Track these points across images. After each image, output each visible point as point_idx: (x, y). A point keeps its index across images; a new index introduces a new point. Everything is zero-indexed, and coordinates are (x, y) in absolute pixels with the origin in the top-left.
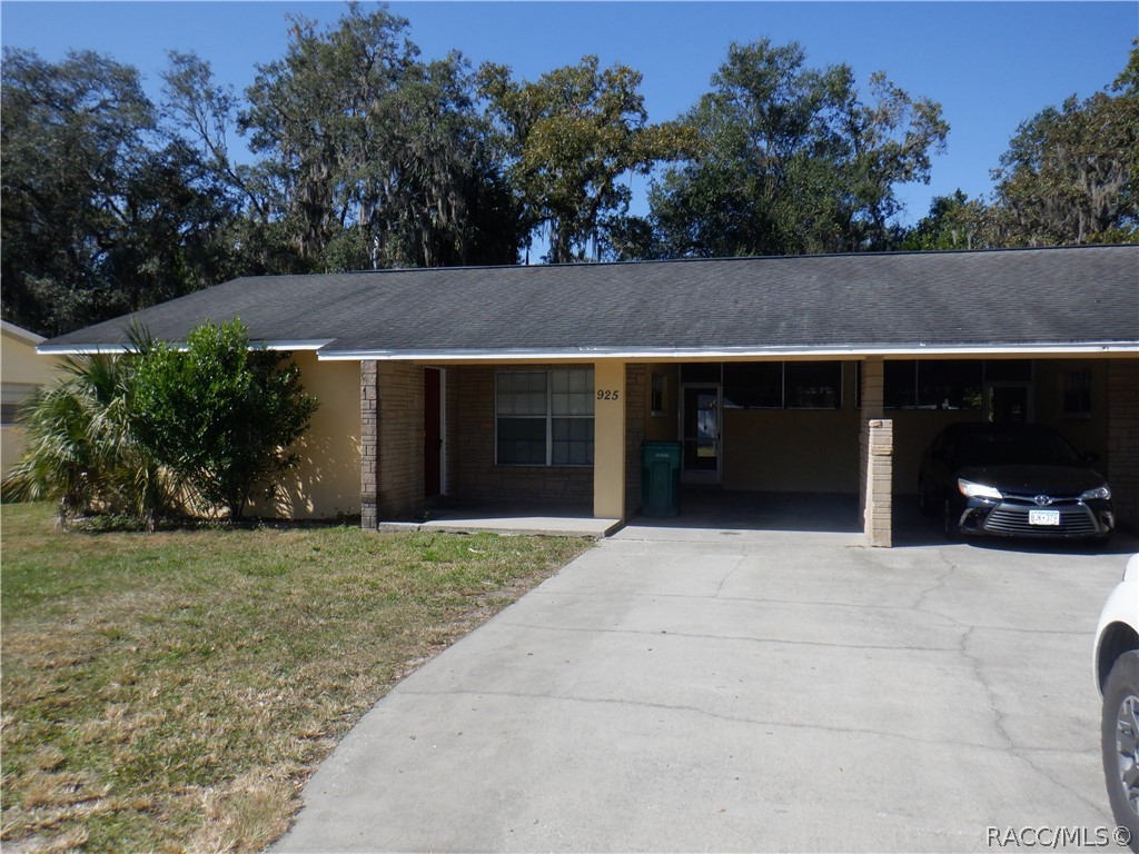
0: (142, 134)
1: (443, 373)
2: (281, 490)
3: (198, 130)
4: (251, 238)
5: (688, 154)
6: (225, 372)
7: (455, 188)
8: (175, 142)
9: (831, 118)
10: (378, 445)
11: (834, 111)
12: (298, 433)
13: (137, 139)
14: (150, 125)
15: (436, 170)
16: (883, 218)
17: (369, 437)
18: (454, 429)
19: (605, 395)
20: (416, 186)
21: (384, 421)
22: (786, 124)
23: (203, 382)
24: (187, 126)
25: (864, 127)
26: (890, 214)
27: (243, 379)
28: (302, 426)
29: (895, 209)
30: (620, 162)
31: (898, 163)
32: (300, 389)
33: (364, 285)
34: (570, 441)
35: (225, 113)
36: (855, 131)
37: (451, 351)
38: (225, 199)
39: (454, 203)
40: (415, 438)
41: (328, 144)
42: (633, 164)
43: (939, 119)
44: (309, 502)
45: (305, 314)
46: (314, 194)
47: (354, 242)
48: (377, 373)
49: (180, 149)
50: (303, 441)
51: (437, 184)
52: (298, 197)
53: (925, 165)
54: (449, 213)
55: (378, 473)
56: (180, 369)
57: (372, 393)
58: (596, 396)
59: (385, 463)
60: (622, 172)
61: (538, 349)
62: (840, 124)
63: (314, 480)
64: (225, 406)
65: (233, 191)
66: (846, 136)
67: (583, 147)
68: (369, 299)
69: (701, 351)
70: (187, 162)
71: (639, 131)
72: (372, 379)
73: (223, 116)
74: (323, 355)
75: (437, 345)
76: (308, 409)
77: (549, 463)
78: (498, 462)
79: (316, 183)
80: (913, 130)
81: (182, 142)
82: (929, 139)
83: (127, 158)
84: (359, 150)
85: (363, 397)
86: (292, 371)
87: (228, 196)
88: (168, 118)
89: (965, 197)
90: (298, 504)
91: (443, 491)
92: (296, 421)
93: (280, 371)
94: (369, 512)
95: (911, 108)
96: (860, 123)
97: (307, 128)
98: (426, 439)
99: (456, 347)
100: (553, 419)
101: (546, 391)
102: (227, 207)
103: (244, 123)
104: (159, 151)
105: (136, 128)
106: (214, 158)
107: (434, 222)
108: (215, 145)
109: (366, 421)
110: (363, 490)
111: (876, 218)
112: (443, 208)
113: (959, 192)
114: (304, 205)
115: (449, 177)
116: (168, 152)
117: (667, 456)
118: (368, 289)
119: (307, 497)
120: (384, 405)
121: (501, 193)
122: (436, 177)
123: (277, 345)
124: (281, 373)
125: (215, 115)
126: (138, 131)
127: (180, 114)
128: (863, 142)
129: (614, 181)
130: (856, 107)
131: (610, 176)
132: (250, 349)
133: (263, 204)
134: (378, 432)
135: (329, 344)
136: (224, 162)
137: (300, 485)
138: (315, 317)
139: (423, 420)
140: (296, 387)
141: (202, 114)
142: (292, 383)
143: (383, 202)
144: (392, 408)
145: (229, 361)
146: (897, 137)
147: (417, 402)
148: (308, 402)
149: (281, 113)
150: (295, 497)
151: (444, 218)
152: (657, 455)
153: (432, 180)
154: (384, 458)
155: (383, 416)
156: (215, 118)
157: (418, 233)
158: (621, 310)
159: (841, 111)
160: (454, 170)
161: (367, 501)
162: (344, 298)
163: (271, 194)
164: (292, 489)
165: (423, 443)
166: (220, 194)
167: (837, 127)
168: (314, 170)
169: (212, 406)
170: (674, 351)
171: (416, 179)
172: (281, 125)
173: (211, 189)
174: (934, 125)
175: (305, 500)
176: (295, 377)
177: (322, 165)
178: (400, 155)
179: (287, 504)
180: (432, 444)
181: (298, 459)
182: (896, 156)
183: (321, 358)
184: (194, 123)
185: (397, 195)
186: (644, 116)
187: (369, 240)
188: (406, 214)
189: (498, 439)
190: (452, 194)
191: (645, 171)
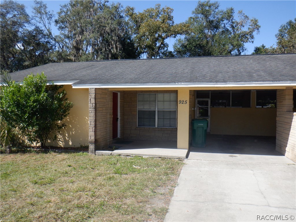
0: (26, 25)
1: (119, 94)
2: (60, 136)
3: (43, 24)
4: (58, 55)
5: (187, 32)
6: (36, 92)
7: (119, 41)
8: (36, 27)
9: (226, 24)
10: (95, 121)
11: (227, 22)
12: (65, 116)
13: (24, 26)
14: (28, 22)
15: (113, 36)
16: (241, 53)
17: (92, 118)
18: (123, 115)
19: (182, 102)
20: (107, 41)
21: (97, 112)
22: (214, 25)
23: (27, 96)
24: (40, 22)
25: (236, 26)
26: (243, 51)
27: (43, 96)
28: (67, 113)
29: (244, 50)
30: (167, 35)
31: (246, 36)
32: (66, 99)
33: (91, 65)
34: (164, 119)
35: (51, 19)
36: (233, 27)
37: (124, 84)
38: (51, 44)
39: (118, 46)
40: (109, 117)
41: (81, 28)
42: (171, 35)
43: (258, 24)
44: (70, 141)
45: (69, 73)
46: (77, 44)
47: (89, 57)
48: (95, 93)
49: (37, 29)
50: (68, 118)
51: (114, 40)
52: (72, 44)
53: (252, 37)
54: (117, 49)
55: (95, 132)
56: (19, 91)
57: (93, 101)
58: (178, 102)
59: (98, 128)
60: (167, 38)
61: (160, 84)
62: (229, 25)
63: (72, 133)
64: (36, 106)
65: (53, 42)
66: (230, 29)
67: (157, 29)
68: (92, 68)
69: (226, 84)
70: (40, 34)
71: (172, 26)
72: (93, 96)
73: (50, 20)
74: (74, 86)
75: (119, 82)
76: (69, 107)
77: (156, 126)
78: (138, 126)
79: (78, 40)
80: (250, 27)
81: (38, 27)
82: (255, 30)
83: (22, 32)
84: (90, 30)
85: (89, 102)
86: (63, 93)
87: (52, 43)
88: (33, 20)
89: (265, 47)
90: (66, 142)
91: (119, 136)
92: (65, 112)
93: (59, 93)
94: (92, 147)
95: (249, 21)
96: (234, 25)
97: (75, 24)
98: (113, 118)
99: (126, 83)
100: (158, 111)
101: (156, 101)
102: (52, 47)
103: (56, 22)
104: (31, 30)
105: (24, 23)
106: (47, 32)
107: (112, 52)
108: (48, 28)
109: (91, 112)
110: (89, 138)
111: (239, 53)
112: (115, 48)
113: (263, 45)
114: (75, 47)
115: (117, 38)
116: (34, 30)
117: (202, 125)
118: (92, 66)
119: (69, 139)
120: (98, 106)
121: (132, 44)
122: (113, 38)
123: (58, 82)
124: (59, 94)
125: (48, 19)
126: (25, 23)
127: (37, 19)
128: (235, 30)
129: (165, 41)
130: (233, 21)
131: (164, 39)
132: (48, 84)
133: (62, 46)
134: (95, 116)
135: (77, 82)
136: (50, 33)
137: (67, 135)
138: (73, 73)
139: (112, 111)
140: (64, 98)
141: (44, 19)
142: (63, 97)
143: (98, 46)
144: (101, 107)
145: (38, 89)
146: (245, 29)
147: (110, 104)
148: (69, 104)
149: (68, 20)
150: (65, 139)
151: (115, 51)
152: (199, 124)
153: (112, 39)
154: (98, 126)
155: (97, 110)
156: (48, 20)
157: (108, 55)
158: (186, 71)
159: (229, 22)
160: (119, 36)
161: (91, 143)
162: (84, 68)
163: (64, 43)
164: (64, 136)
165: (112, 119)
166: (49, 43)
167: (228, 27)
168: (77, 36)
169: (30, 106)
170: (215, 84)
171: (107, 40)
172: (68, 23)
173: (47, 41)
174: (256, 26)
175: (69, 140)
176: (65, 95)
177: (80, 35)
178: (103, 32)
179: (62, 142)
180: (115, 119)
181: (66, 125)
182: (245, 35)
183: (73, 87)
184: (42, 22)
185: (102, 43)
186: (173, 22)
187: (93, 56)
188: (104, 49)
189: (138, 118)
190: (118, 43)
191: (175, 37)
